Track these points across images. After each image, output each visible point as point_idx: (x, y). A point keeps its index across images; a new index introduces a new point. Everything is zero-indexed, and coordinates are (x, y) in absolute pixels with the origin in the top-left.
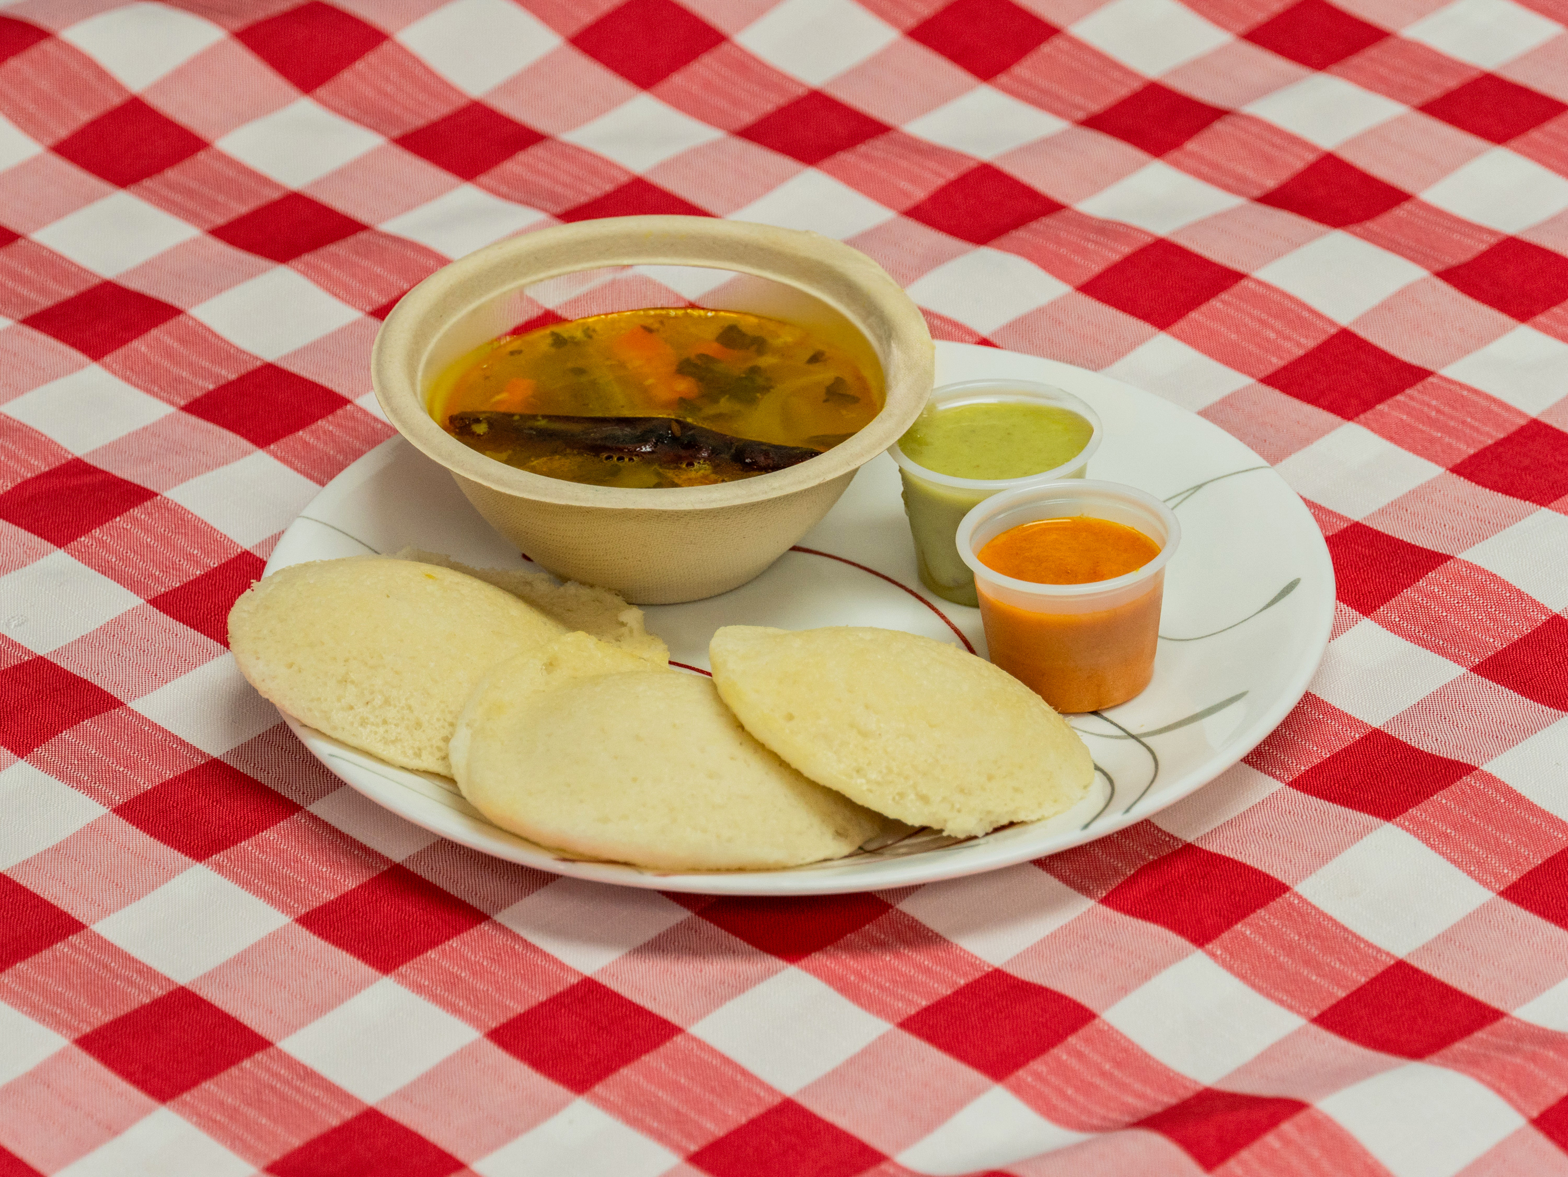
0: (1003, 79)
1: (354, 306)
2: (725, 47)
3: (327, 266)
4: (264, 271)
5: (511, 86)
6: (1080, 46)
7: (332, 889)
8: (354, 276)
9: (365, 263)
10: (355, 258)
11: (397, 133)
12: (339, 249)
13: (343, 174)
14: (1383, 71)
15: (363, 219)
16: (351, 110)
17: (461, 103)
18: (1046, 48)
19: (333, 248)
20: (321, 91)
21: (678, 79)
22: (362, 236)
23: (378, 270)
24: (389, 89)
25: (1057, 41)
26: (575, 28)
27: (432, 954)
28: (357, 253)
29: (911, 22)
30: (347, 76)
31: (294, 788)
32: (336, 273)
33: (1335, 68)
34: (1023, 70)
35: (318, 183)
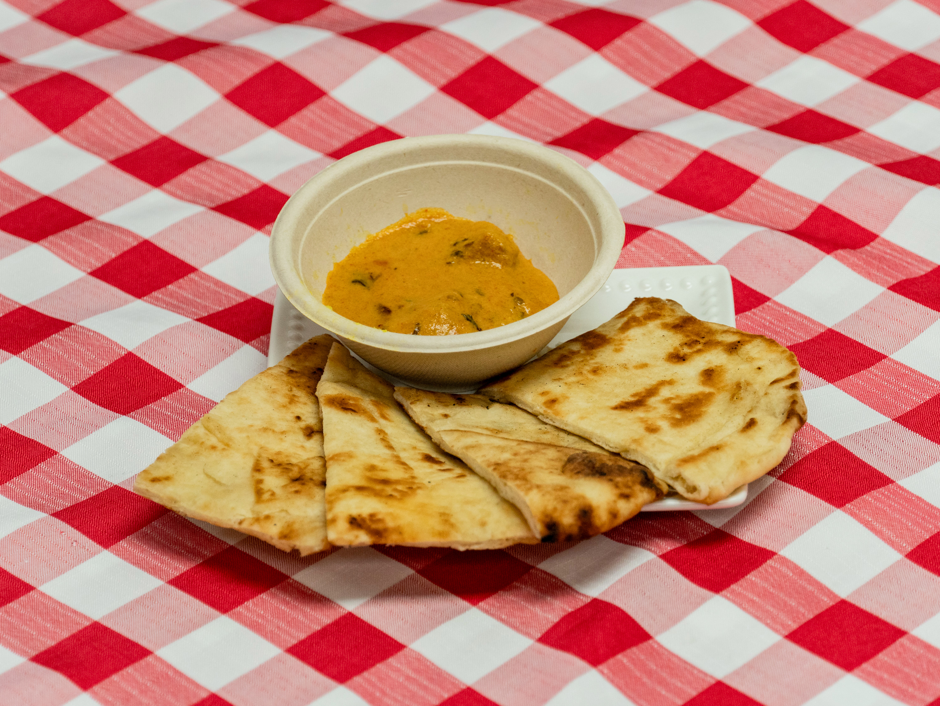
0: (501, 117)
1: (80, 269)
2: (324, 99)
3: (64, 244)
4: (22, 247)
5: (187, 126)
6: (551, 96)
7: (53, 639)
8: (81, 249)
9: (88, 241)
10: (81, 238)
11: (112, 157)
12: (72, 232)
13: (76, 184)
14: (743, 109)
15: (89, 213)
16: (85, 144)
17: (156, 137)
18: (529, 98)
19: (67, 232)
20: (66, 131)
21: (293, 120)
22: (87, 224)
23: (97, 245)
24: (110, 129)
25: (536, 93)
26: (228, 88)
27: (115, 678)
28: (83, 235)
29: (443, 81)
30: (82, 121)
31: (30, 576)
32: (69, 247)
33: (712, 108)
34: (514, 111)
35: (60, 190)
